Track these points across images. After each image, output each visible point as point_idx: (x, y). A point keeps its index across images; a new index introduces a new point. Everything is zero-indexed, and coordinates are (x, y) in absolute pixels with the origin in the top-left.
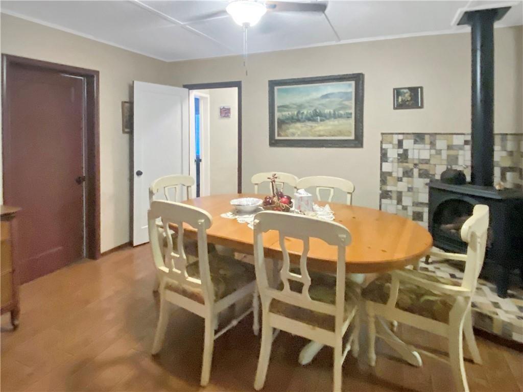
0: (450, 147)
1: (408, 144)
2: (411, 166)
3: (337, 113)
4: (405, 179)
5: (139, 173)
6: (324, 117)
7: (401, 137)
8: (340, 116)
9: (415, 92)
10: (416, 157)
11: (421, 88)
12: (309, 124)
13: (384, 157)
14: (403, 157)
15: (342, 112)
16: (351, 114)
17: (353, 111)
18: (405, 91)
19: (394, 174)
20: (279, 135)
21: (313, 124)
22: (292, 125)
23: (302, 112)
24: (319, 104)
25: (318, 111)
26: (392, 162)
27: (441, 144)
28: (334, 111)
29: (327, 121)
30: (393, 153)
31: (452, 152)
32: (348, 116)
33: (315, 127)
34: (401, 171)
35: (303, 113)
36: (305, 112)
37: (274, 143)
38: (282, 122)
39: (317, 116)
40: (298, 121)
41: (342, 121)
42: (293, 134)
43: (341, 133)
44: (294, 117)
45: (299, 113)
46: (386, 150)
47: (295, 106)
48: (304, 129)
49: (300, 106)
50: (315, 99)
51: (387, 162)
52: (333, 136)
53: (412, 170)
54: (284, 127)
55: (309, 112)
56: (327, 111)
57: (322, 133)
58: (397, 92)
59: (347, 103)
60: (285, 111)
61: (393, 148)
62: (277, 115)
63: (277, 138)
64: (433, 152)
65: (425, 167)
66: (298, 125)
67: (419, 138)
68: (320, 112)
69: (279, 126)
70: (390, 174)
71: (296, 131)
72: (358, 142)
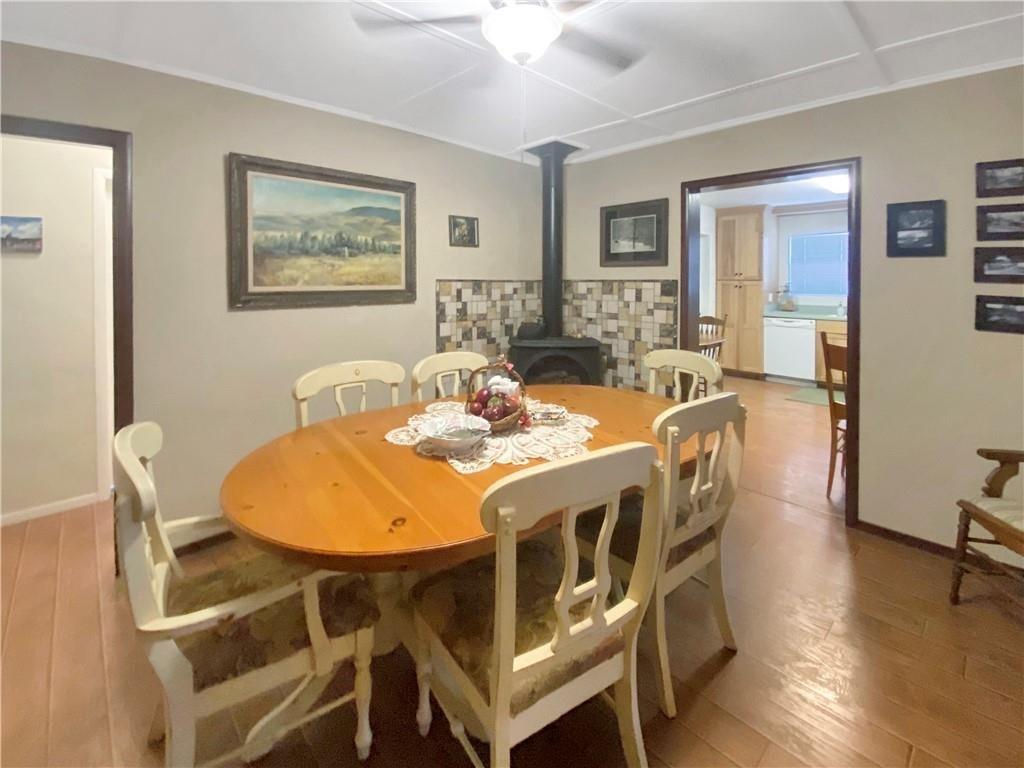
0: (503, 297)
1: (467, 294)
2: (470, 324)
3: (377, 243)
4: (464, 343)
6: (356, 250)
7: (459, 285)
8: (383, 250)
9: (472, 222)
10: (475, 312)
11: (477, 219)
12: (328, 260)
13: (441, 315)
14: (462, 313)
15: (385, 243)
16: (399, 247)
17: (402, 243)
18: (462, 221)
19: (453, 339)
20: (257, 282)
21: (337, 262)
22: (290, 261)
23: (312, 234)
24: (347, 224)
25: (344, 235)
26: (451, 321)
27: (496, 294)
28: (373, 240)
29: (361, 258)
30: (451, 309)
31: (504, 303)
32: (395, 251)
33: (340, 267)
34: (460, 332)
35: (314, 238)
36: (320, 237)
37: (239, 297)
38: (264, 254)
39: (342, 246)
40: (306, 252)
41: (386, 259)
42: (294, 281)
43: (383, 279)
44: (296, 245)
45: (305, 235)
46: (443, 304)
47: (297, 222)
48: (317, 271)
49: (309, 223)
50: (342, 214)
51: (444, 321)
52: (372, 283)
53: (471, 329)
54: (271, 263)
55: (328, 236)
56: (361, 238)
57: (351, 279)
58: (454, 222)
59: (393, 228)
60: (272, 229)
61: (452, 301)
62: (253, 235)
63: (252, 288)
64: (489, 304)
65: (481, 324)
66: (305, 261)
67: (477, 285)
68: (349, 239)
69: (259, 263)
70: (448, 339)
71: (302, 274)
72: (408, 295)
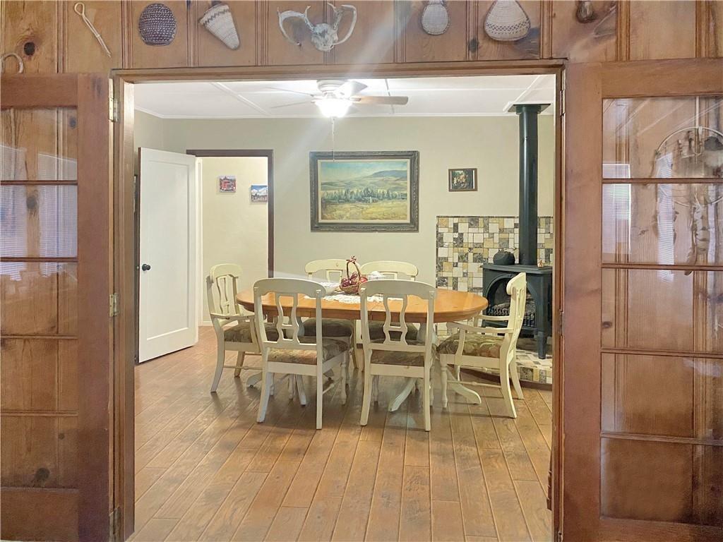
0: (501, 231)
1: (463, 227)
2: (466, 250)
3: (391, 193)
4: (460, 264)
5: (146, 268)
6: (377, 198)
7: (456, 220)
8: (395, 197)
9: (470, 173)
10: (471, 241)
11: (476, 170)
12: (360, 204)
13: (440, 241)
14: (459, 241)
15: (396, 193)
16: (406, 195)
17: (408, 192)
18: (460, 172)
19: (450, 260)
20: (322, 219)
21: (364, 205)
22: (339, 206)
23: (351, 191)
24: (371, 183)
25: (369, 190)
26: (448, 246)
27: (494, 227)
28: (388, 192)
29: (380, 202)
30: (449, 238)
31: (503, 236)
32: (403, 197)
33: (367, 208)
34: (457, 255)
35: (352, 192)
36: (355, 192)
37: (316, 226)
38: (326, 203)
39: (368, 196)
40: (347, 201)
41: (396, 203)
42: (341, 217)
43: (395, 216)
44: (342, 197)
45: (348, 191)
46: (442, 234)
47: (343, 184)
48: (354, 211)
49: (349, 184)
50: (367, 177)
51: (442, 246)
52: (386, 219)
53: (467, 254)
54: (329, 208)
55: (360, 191)
56: (380, 191)
57: (374, 216)
58: (453, 174)
59: (401, 182)
60: (330, 189)
61: (449, 232)
62: (321, 193)
63: (320, 221)
64: (487, 235)
65: (479, 251)
66: (347, 206)
67: (473, 221)
68: (372, 191)
69: (324, 207)
70: (446, 259)
71: (345, 213)
72: (413, 225)
